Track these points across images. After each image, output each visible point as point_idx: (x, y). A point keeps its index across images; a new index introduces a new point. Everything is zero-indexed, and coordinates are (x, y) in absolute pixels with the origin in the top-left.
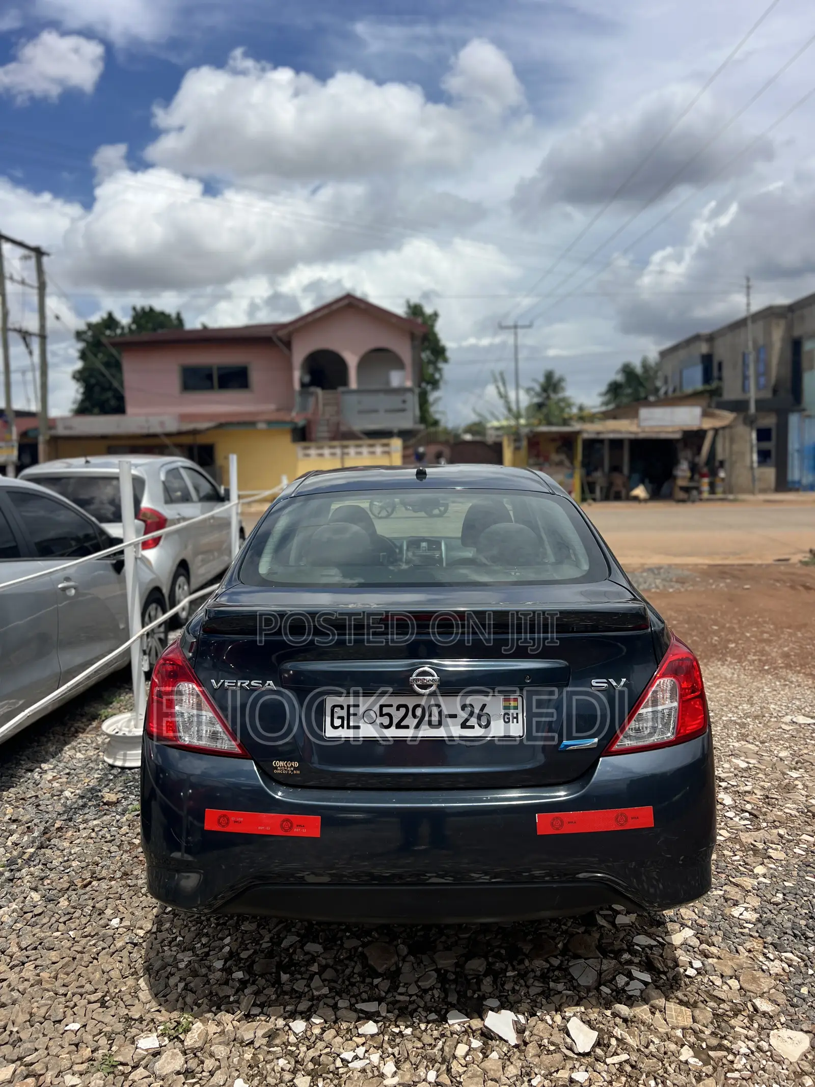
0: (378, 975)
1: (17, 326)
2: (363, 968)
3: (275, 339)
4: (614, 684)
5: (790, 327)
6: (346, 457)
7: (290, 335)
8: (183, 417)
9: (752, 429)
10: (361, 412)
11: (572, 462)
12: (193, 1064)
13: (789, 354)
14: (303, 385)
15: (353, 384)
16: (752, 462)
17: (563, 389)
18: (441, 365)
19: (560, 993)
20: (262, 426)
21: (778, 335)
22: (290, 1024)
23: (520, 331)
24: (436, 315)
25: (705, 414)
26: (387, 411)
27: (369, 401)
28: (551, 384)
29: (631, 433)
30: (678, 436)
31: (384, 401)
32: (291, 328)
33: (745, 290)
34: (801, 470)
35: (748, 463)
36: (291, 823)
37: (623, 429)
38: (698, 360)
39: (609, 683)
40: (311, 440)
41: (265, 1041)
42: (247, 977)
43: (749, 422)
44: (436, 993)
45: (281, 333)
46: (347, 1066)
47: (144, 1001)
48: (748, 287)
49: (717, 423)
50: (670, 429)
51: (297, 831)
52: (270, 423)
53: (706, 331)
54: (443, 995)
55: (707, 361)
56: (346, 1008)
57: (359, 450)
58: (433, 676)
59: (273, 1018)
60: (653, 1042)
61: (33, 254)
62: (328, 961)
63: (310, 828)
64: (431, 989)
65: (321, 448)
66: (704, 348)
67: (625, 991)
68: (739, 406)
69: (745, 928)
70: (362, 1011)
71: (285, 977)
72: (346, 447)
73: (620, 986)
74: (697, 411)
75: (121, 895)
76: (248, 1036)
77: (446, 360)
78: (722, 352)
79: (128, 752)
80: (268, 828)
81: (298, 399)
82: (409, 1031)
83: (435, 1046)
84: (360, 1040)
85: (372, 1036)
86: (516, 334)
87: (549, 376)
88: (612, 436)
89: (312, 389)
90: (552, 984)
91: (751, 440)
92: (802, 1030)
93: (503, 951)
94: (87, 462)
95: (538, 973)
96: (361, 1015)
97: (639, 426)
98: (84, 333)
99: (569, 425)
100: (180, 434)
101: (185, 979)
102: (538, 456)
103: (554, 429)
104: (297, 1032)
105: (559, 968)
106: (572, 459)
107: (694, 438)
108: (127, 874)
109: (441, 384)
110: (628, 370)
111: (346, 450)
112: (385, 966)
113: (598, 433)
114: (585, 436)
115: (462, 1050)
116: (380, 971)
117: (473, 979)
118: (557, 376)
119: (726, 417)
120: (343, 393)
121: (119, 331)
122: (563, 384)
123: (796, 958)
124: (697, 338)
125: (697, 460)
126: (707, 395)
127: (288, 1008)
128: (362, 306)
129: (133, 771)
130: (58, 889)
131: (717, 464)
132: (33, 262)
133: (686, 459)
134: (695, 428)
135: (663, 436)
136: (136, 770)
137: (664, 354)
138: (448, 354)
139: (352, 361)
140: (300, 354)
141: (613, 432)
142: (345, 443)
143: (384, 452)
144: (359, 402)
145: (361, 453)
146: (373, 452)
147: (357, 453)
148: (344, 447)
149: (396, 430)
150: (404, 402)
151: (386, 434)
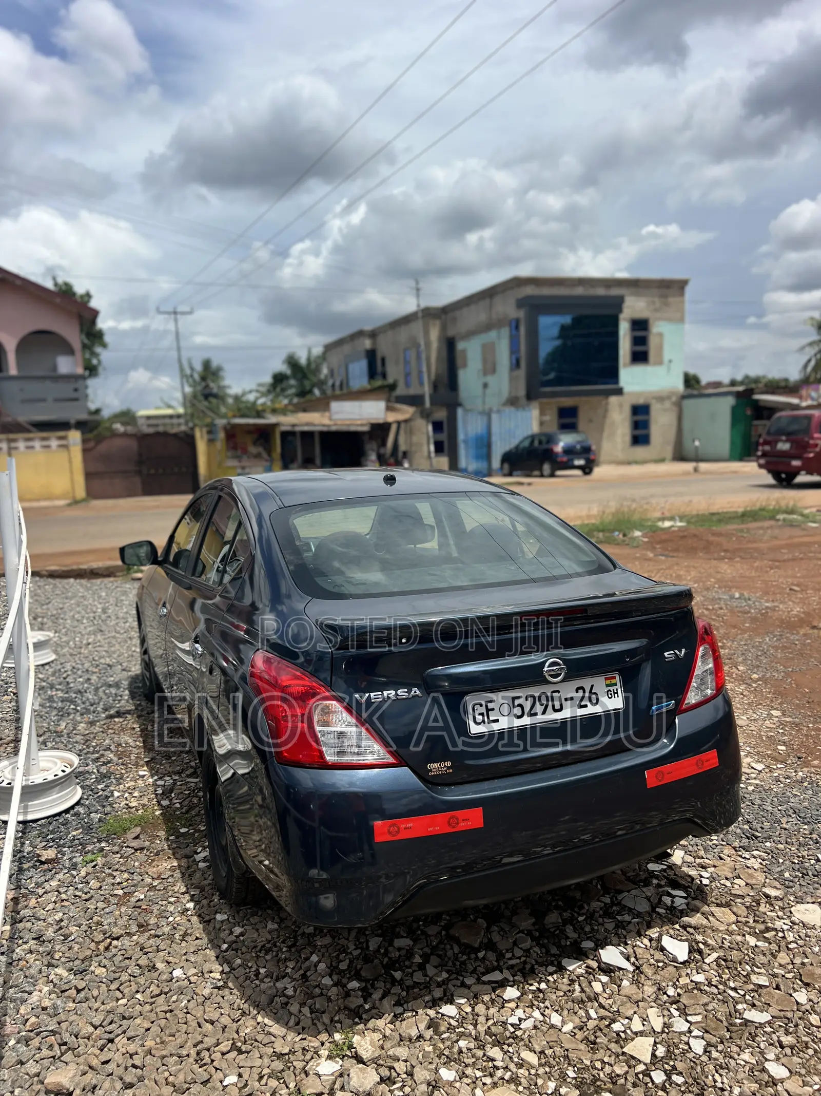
0: (478, 950)
2: (460, 948)
4: (678, 653)
5: (444, 328)
6: (13, 452)
9: (428, 422)
10: (24, 401)
11: (269, 454)
12: (385, 1072)
13: (445, 354)
15: (13, 370)
16: (429, 452)
17: (223, 378)
18: (98, 349)
19: (630, 922)
21: (434, 334)
22: (440, 1011)
23: (179, 316)
24: (88, 295)
25: (389, 409)
26: (57, 400)
27: (33, 389)
28: (210, 372)
29: (324, 425)
30: (366, 429)
31: (51, 390)
33: (414, 292)
34: (467, 457)
35: (426, 454)
36: (457, 819)
37: (316, 422)
38: (363, 354)
39: (675, 653)
41: (431, 1031)
42: (364, 984)
43: (426, 415)
44: (537, 949)
46: (520, 1029)
47: (282, 1035)
48: (418, 290)
49: (400, 417)
50: (359, 422)
51: (463, 826)
53: (368, 327)
54: (544, 950)
55: (371, 355)
56: (474, 984)
57: (30, 444)
58: (559, 665)
59: (420, 1011)
60: (725, 939)
62: (424, 950)
63: (473, 819)
64: (531, 948)
66: (367, 344)
67: (675, 908)
68: (414, 401)
69: (713, 840)
70: (490, 982)
71: (398, 975)
72: (14, 440)
73: (669, 905)
74: (382, 405)
75: (157, 947)
76: (414, 1033)
77: (104, 346)
78: (384, 347)
79: (30, 804)
80: (437, 828)
82: (543, 986)
83: (574, 990)
84: (512, 1005)
85: (519, 998)
86: (176, 321)
87: (207, 364)
88: (306, 428)
90: (619, 918)
91: (428, 433)
92: (808, 903)
93: (560, 903)
95: (601, 912)
96: (493, 985)
97: (330, 419)
99: (263, 417)
101: (305, 1004)
102: (235, 448)
103: (251, 421)
104: (453, 1016)
105: (613, 904)
106: (269, 451)
107: (380, 430)
108: (143, 926)
109: (100, 370)
110: (292, 362)
111: (13, 445)
112: (479, 940)
113: (294, 426)
114: (283, 428)
115: (597, 987)
116: (476, 945)
117: (556, 931)
118: (214, 364)
119: (407, 412)
122: (221, 374)
123: (762, 854)
124: (360, 334)
125: (382, 451)
126: (387, 390)
127: (426, 999)
128: (18, 282)
129: (39, 823)
130: (81, 958)
131: (400, 455)
133: (373, 450)
134: (381, 421)
135: (353, 429)
136: (43, 821)
137: (328, 348)
138: (107, 338)
139: (9, 343)
141: (307, 424)
142: (12, 436)
143: (60, 446)
144: (21, 390)
145: (32, 447)
146: (48, 447)
147: (28, 448)
148: (10, 441)
149: (73, 421)
150: (76, 390)
151: (63, 426)
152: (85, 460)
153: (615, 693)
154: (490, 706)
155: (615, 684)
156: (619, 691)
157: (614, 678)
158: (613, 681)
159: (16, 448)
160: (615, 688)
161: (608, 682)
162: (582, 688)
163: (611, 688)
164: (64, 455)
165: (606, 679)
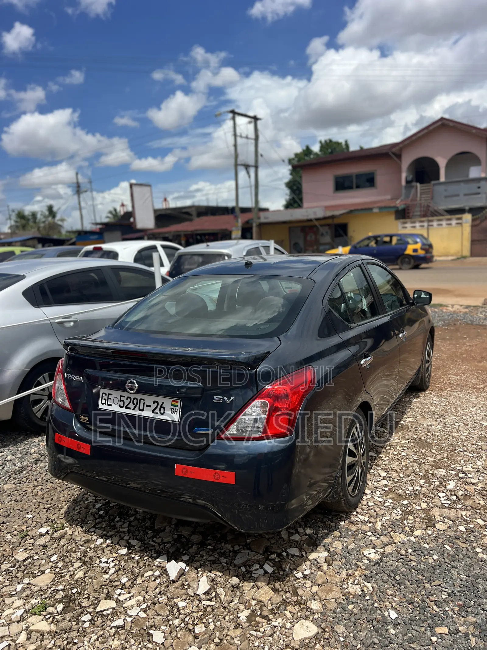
0: (153, 530)
1: (243, 163)
2: (150, 525)
3: (390, 154)
4: (226, 400)
6: (430, 227)
7: (401, 150)
8: (327, 208)
10: (446, 197)
12: (50, 544)
14: (408, 182)
15: (442, 179)
20: (376, 210)
22: (98, 539)
26: (465, 195)
27: (452, 189)
31: (464, 188)
32: (401, 145)
36: (80, 446)
39: (223, 399)
40: (409, 217)
41: (82, 543)
42: (103, 515)
45: (394, 150)
46: (99, 564)
47: (61, 513)
51: (83, 451)
52: (381, 208)
56: (125, 540)
57: (440, 223)
58: (135, 384)
59: (95, 535)
61: (253, 120)
62: (140, 517)
63: (86, 450)
65: (414, 222)
70: (128, 543)
71: (117, 519)
76: (78, 539)
80: (73, 447)
81: (404, 191)
83: (141, 568)
84: (115, 555)
85: (122, 555)
89: (414, 184)
94: (208, 246)
96: (126, 545)
98: (293, 159)
100: (325, 218)
101: (82, 509)
104: (97, 544)
111: (431, 224)
115: (149, 573)
120: (434, 185)
121: (312, 156)
127: (104, 532)
132: (252, 126)
139: (442, 162)
140: (407, 161)
142: (430, 218)
143: (457, 224)
144: (446, 190)
145: (441, 225)
146: (450, 224)
147: (439, 225)
148: (430, 221)
149: (467, 208)
150: (479, 188)
151: (461, 211)
152: (472, 232)
153: (175, 411)
154: (110, 396)
155: (177, 406)
156: (178, 410)
157: (178, 402)
158: (176, 404)
159: (432, 225)
160: (176, 408)
161: (173, 403)
162: (157, 402)
163: (174, 408)
164: (459, 229)
165: (173, 401)
